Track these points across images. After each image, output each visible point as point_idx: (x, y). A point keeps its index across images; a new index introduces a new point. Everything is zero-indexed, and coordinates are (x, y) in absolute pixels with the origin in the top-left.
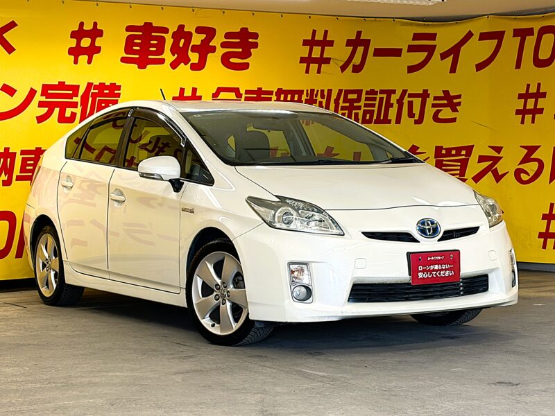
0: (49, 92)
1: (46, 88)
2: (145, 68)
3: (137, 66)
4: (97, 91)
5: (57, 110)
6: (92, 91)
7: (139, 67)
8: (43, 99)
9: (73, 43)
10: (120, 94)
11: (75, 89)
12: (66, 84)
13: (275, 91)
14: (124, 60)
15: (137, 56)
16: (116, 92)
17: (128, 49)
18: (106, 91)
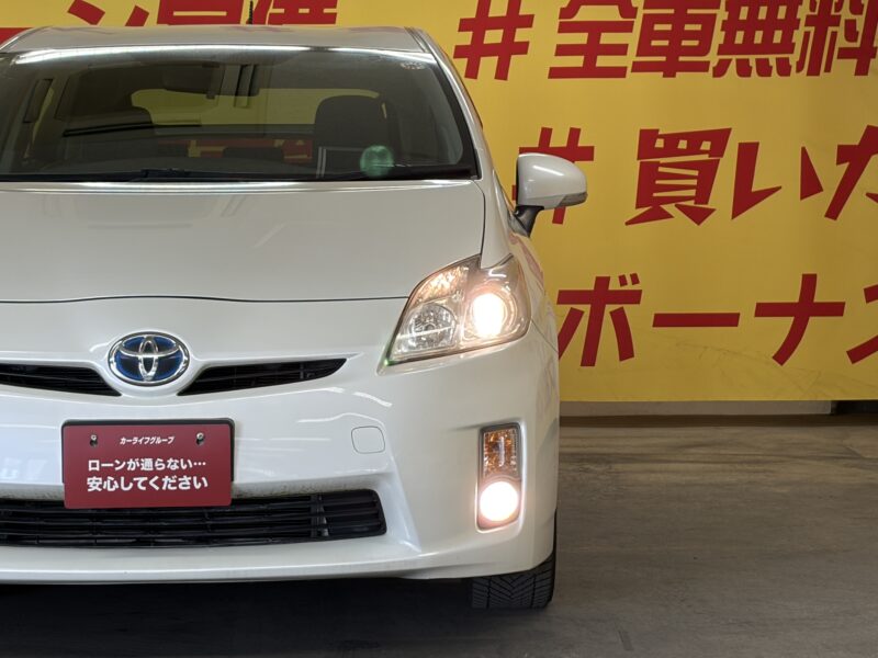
0: (177, 14)
4: (282, 11)
6: (272, 10)
10: (335, 14)
11: (234, 7)
16: (326, 11)
18: (301, 11)
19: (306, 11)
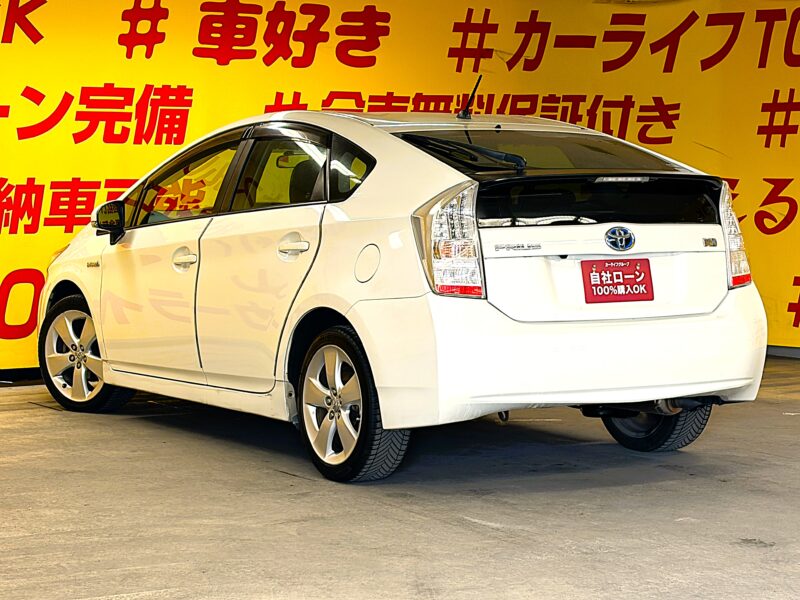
0: (92, 98)
1: (86, 93)
2: (227, 63)
3: (215, 61)
4: (158, 97)
5: (102, 125)
6: (152, 97)
7: (219, 63)
8: (83, 108)
9: (126, 27)
11: (128, 93)
12: (115, 86)
13: (412, 96)
14: (197, 52)
15: (216, 47)
16: (186, 98)
17: (204, 34)
18: (171, 98)
19: (173, 98)
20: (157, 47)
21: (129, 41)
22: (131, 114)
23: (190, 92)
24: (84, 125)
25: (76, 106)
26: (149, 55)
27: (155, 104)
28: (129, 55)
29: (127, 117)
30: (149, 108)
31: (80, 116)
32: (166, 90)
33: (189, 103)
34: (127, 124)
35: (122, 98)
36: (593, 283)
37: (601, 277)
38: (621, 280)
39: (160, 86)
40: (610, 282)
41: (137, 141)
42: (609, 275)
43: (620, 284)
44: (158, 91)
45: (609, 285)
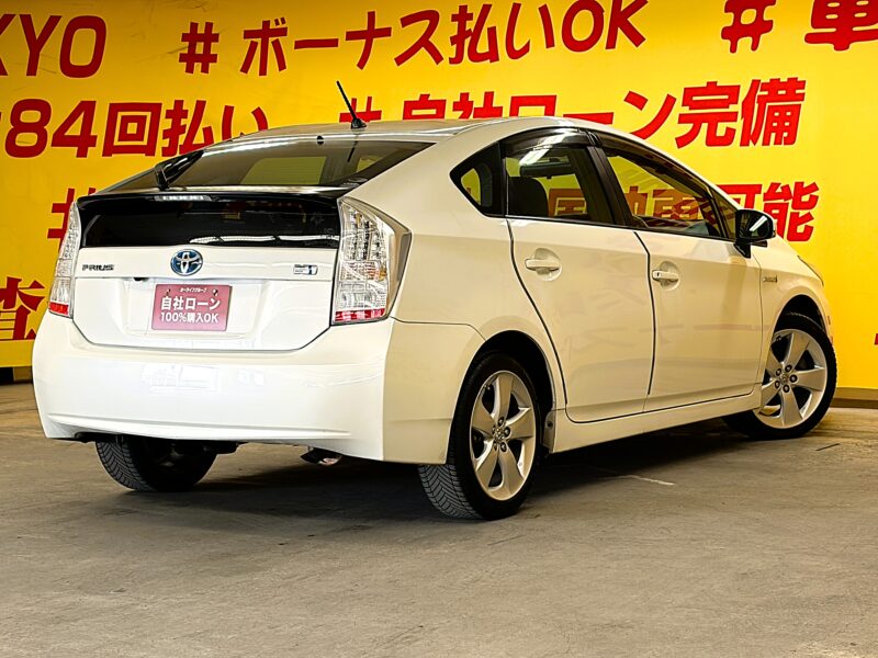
0: (695, 98)
1: (689, 93)
2: (846, 48)
3: (832, 46)
4: (766, 93)
5: (705, 126)
6: (759, 93)
7: (837, 49)
8: (686, 110)
9: (729, 20)
10: (803, 94)
11: (733, 91)
12: (718, 84)
14: (810, 39)
15: (833, 30)
16: (798, 91)
17: (818, 20)
18: (781, 92)
19: (783, 92)
20: (763, 37)
21: (732, 34)
22: (736, 113)
23: (802, 85)
24: (687, 127)
25: (679, 109)
26: (755, 47)
27: (763, 100)
28: (733, 49)
29: (732, 117)
30: (756, 105)
31: (683, 119)
32: (774, 84)
33: (802, 97)
34: (731, 125)
35: (726, 97)
36: (163, 308)
37: (173, 302)
38: (193, 308)
39: (786, 80)
40: (180, 308)
41: (744, 143)
42: (181, 301)
43: (191, 311)
44: (765, 87)
45: (178, 312)
